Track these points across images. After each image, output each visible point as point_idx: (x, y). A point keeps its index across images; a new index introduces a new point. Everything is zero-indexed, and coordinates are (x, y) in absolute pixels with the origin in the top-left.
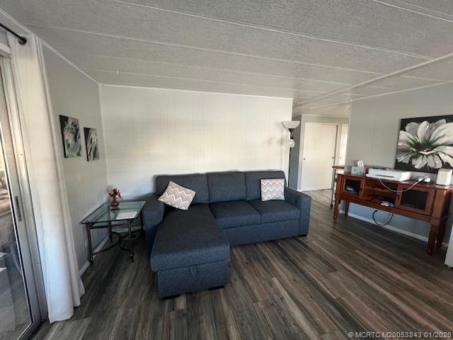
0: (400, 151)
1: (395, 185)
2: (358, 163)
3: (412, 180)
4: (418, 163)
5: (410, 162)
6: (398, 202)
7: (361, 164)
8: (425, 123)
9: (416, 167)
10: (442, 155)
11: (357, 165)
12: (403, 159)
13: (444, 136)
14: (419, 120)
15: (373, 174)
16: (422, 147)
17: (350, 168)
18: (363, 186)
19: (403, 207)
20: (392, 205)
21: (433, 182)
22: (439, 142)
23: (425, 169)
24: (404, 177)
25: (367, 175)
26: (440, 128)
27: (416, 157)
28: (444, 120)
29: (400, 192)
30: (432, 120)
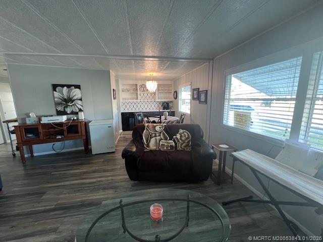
0: (57, 104)
1: (61, 124)
2: (30, 114)
3: (68, 120)
4: (69, 110)
5: (64, 110)
6: (66, 133)
7: (32, 115)
8: (65, 88)
9: (68, 112)
10: (77, 105)
11: (30, 117)
12: (59, 108)
13: (75, 95)
14: (63, 86)
15: (45, 120)
16: (68, 101)
17: (24, 119)
18: (41, 130)
19: (69, 136)
20: (63, 136)
21: (78, 119)
22: (75, 98)
23: (73, 113)
24: (64, 119)
25: (41, 122)
26: (73, 91)
27: (66, 106)
28: (73, 87)
29: (65, 128)
30: (69, 86)
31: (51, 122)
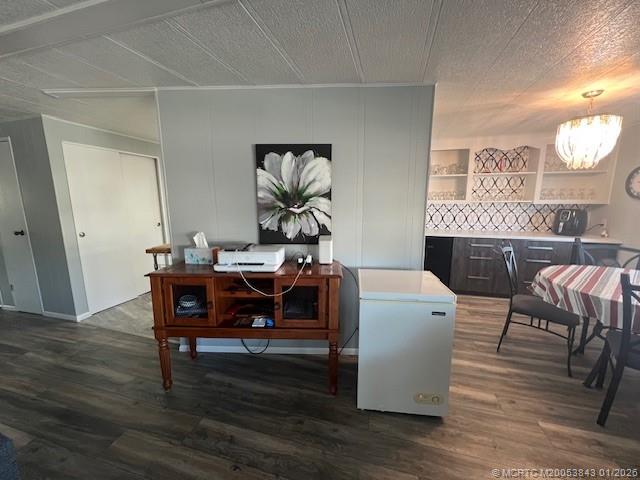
0: (263, 208)
2: (195, 239)
3: (289, 261)
4: (291, 229)
5: (280, 228)
7: (200, 240)
8: (289, 155)
9: (289, 236)
10: (316, 213)
11: (193, 245)
12: (269, 223)
13: (314, 180)
14: (281, 149)
15: (228, 263)
16: (292, 198)
17: (181, 249)
20: (270, 323)
21: (315, 261)
22: (311, 190)
23: (303, 239)
24: (272, 260)
25: (217, 268)
26: (309, 166)
27: (284, 219)
28: (311, 153)
30: (298, 150)
31: (240, 269)
